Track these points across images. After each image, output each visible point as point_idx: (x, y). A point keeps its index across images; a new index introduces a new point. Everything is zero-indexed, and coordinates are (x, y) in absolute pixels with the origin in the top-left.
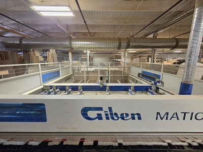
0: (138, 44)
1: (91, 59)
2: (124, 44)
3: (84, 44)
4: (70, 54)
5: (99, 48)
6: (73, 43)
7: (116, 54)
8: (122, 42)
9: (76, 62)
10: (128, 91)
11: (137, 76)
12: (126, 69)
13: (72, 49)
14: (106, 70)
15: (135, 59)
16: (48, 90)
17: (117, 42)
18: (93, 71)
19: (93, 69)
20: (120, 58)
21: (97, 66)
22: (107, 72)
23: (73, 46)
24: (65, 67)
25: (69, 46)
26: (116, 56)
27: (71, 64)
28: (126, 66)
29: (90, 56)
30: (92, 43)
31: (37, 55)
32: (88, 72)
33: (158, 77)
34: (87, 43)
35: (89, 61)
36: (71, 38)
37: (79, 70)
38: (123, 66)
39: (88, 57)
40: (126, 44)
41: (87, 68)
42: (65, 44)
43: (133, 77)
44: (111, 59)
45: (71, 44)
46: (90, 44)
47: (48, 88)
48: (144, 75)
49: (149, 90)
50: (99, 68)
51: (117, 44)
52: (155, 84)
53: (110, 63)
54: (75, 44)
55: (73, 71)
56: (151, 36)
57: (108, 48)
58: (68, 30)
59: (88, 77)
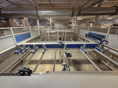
0: (87, 12)
1: (53, 24)
2: (76, 13)
3: (47, 13)
4: (38, 21)
5: (58, 16)
6: (39, 12)
7: (69, 21)
8: (75, 10)
9: (42, 27)
10: (80, 48)
11: (85, 36)
12: (76, 31)
13: (39, 17)
14: (63, 32)
15: (82, 24)
16: (20, 48)
17: (72, 10)
18: (54, 33)
19: (54, 31)
20: (71, 24)
21: (57, 29)
22: (63, 33)
23: (39, 14)
24: (36, 30)
25: (36, 14)
26: (69, 22)
27: (39, 28)
28: (76, 29)
29: (52, 23)
30: (53, 12)
31: (15, 22)
32: (51, 34)
33: (104, 37)
34: (49, 12)
35: (52, 26)
36: (37, 8)
37: (45, 32)
38: (74, 29)
39: (51, 24)
40: (78, 12)
41: (50, 30)
42: (33, 13)
43: (81, 36)
44: (65, 24)
45: (37, 13)
46: (51, 13)
47: (20, 47)
48: (90, 36)
49: (96, 47)
50: (58, 31)
51: (71, 12)
52: (101, 43)
53: (65, 27)
54: (40, 13)
55: (41, 33)
56: (96, 6)
57: (65, 16)
58: (34, 2)
59: (51, 37)
